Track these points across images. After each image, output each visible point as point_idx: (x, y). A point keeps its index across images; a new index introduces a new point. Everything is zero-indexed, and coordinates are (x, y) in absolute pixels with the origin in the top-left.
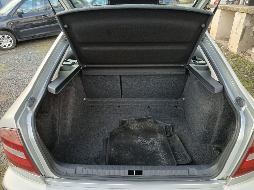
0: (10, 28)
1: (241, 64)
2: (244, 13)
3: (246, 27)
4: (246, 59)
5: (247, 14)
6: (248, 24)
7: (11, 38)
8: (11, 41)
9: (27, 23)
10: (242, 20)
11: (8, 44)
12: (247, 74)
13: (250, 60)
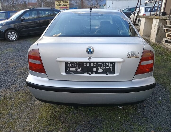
0: (16, 28)
1: (157, 48)
2: (158, 19)
3: (160, 27)
4: (160, 46)
5: (160, 19)
6: (161, 25)
7: (16, 34)
8: (15, 36)
9: (25, 26)
10: (157, 23)
11: (13, 37)
12: (160, 53)
13: (162, 46)
